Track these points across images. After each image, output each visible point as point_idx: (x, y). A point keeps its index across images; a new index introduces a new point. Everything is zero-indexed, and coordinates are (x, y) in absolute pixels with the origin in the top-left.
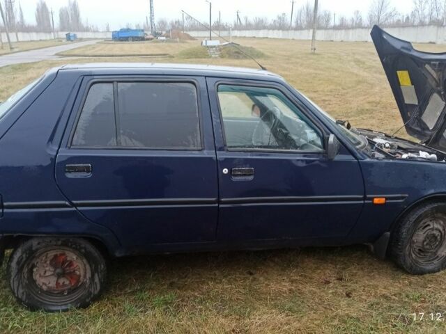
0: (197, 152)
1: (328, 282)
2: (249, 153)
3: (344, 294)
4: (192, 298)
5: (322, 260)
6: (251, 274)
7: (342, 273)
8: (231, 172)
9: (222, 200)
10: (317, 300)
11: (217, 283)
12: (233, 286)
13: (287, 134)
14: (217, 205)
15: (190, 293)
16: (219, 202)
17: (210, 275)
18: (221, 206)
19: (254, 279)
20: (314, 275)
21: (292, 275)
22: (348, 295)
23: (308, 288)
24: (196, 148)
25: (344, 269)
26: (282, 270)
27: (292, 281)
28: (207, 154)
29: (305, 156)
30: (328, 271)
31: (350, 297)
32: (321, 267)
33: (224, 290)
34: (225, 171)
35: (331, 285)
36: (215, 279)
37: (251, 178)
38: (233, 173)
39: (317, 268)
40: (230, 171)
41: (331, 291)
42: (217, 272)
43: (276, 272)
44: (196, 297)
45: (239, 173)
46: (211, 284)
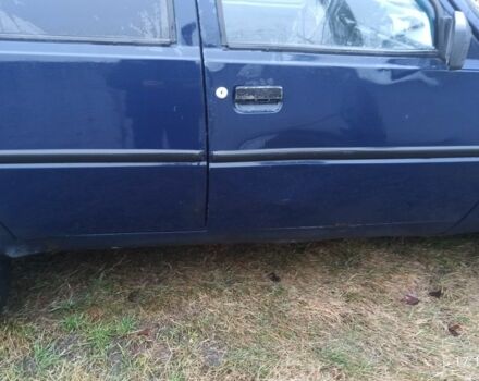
0: (160, 49)
1: (414, 302)
2: (274, 54)
3: (446, 328)
4: (164, 328)
5: (403, 253)
6: (276, 279)
7: (438, 281)
8: (234, 96)
9: (216, 153)
10: (394, 340)
11: (213, 297)
12: (242, 305)
13: (354, 25)
14: (204, 164)
15: (161, 315)
16: (209, 158)
17: (204, 278)
18: (212, 165)
19: (281, 291)
20: (388, 284)
21: (348, 283)
22: (453, 331)
23: (377, 314)
24: (157, 40)
25: (442, 272)
26: (332, 272)
27: (349, 298)
28: (182, 53)
29: (391, 62)
30: (414, 277)
31: (456, 335)
32: (401, 269)
33: (224, 311)
34: (222, 93)
35: (421, 307)
36: (211, 287)
37: (275, 108)
38: (237, 98)
39: (394, 271)
40: (233, 93)
41: (420, 322)
42: (217, 273)
43: (320, 277)
44: (171, 326)
45: (252, 97)
46: (203, 296)
